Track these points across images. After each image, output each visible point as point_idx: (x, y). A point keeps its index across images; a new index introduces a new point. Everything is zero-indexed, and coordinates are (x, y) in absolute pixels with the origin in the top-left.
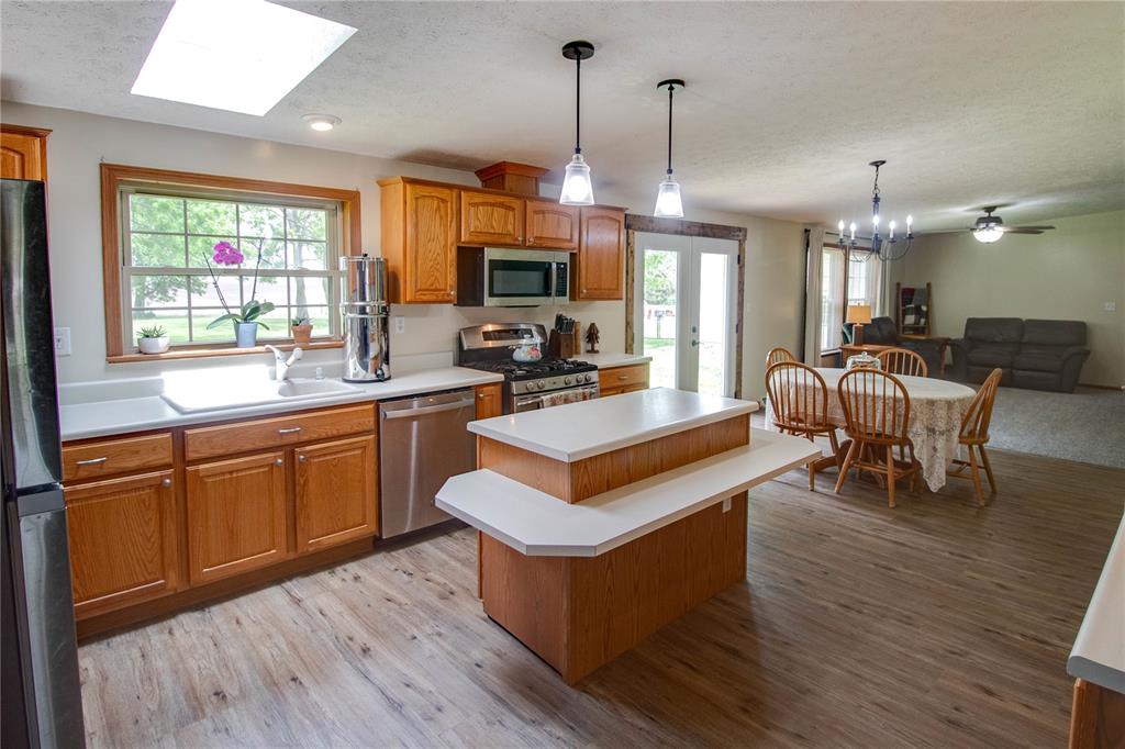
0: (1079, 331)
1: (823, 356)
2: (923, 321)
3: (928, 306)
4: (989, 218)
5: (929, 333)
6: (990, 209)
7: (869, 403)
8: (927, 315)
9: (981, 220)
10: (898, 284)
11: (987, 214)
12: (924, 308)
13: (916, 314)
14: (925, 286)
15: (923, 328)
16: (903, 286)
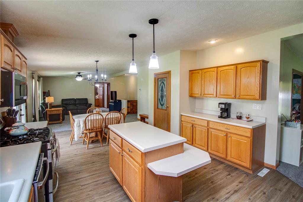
4: (79, 75)
7: (111, 120)
14: (48, 91)
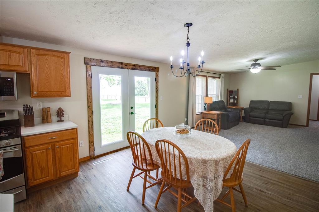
0: (289, 105)
1: (196, 115)
2: (236, 101)
3: (237, 97)
4: (256, 63)
5: (238, 106)
6: (256, 60)
8: (237, 99)
9: (253, 65)
10: (228, 89)
11: (255, 63)
12: (236, 97)
13: (233, 99)
14: (237, 90)
15: (236, 104)
16: (229, 90)
